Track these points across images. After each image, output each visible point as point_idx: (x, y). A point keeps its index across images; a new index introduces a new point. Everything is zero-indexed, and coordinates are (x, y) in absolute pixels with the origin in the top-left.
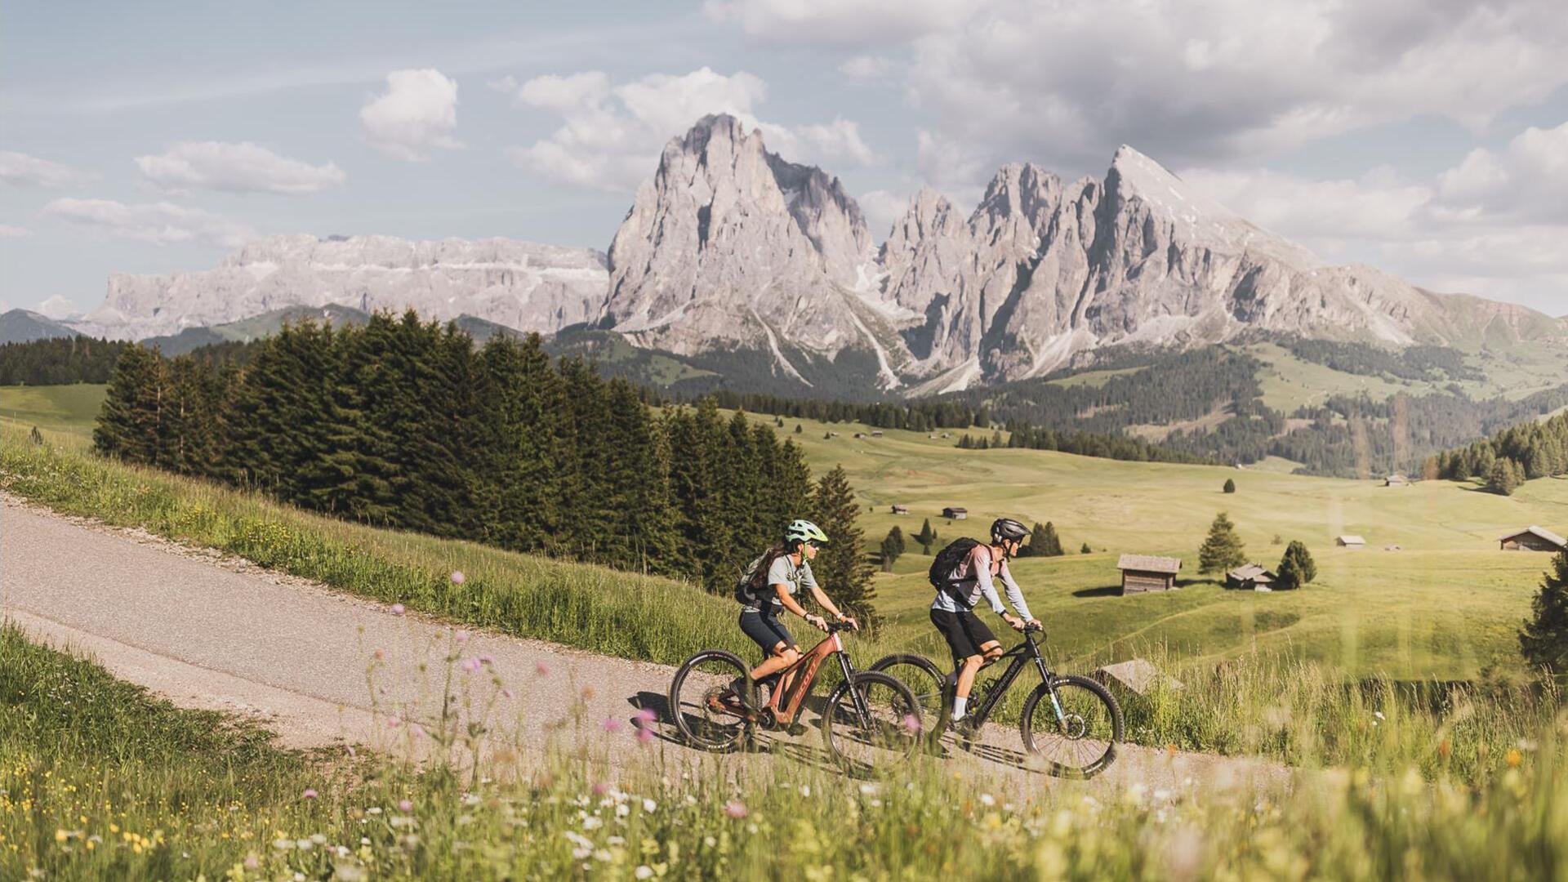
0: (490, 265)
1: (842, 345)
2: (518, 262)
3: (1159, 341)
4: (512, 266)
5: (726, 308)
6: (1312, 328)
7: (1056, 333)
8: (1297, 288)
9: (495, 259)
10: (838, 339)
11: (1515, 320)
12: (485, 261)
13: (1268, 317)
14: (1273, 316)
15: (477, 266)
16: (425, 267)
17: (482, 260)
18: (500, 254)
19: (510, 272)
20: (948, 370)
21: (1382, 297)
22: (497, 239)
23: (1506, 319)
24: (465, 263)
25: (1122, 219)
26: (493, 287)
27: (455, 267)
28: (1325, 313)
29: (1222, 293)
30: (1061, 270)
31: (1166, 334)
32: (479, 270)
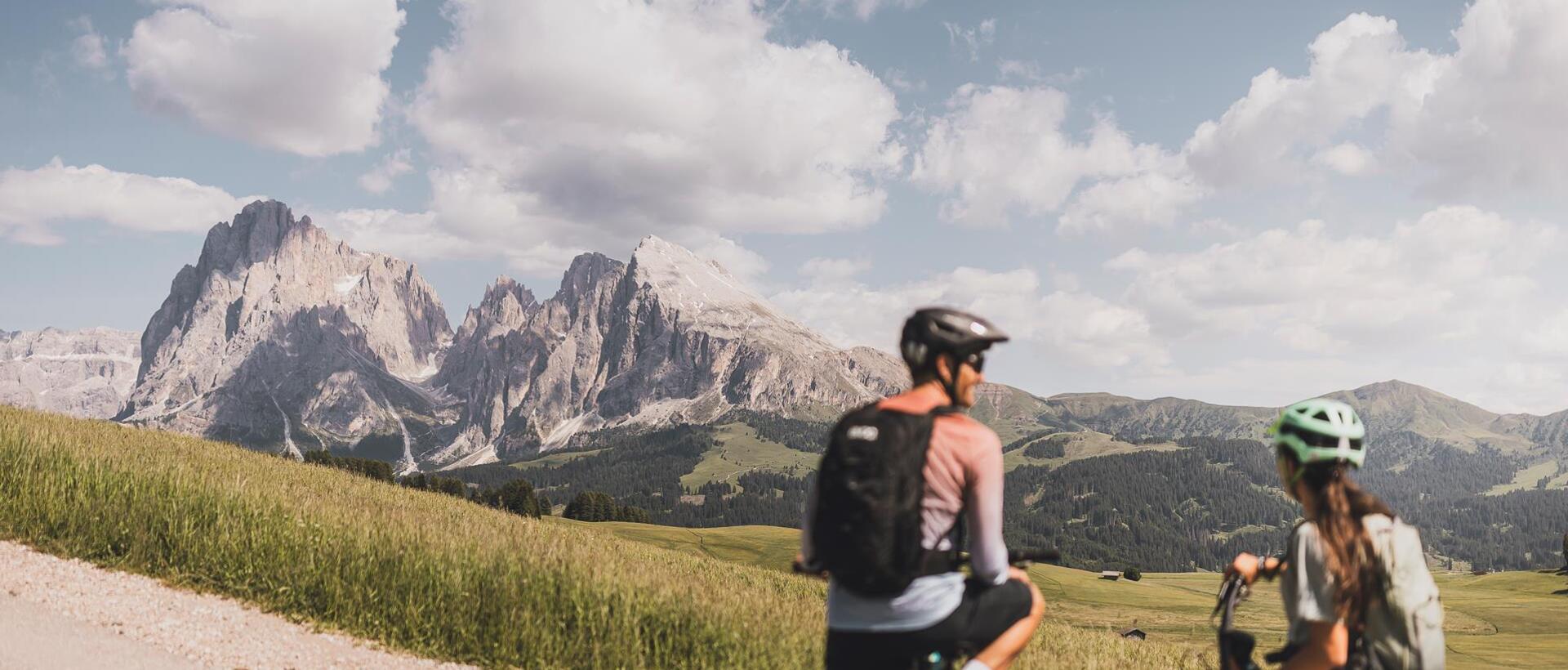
0: (91, 356)
1: (367, 432)
2: (123, 353)
3: (655, 422)
4: (114, 356)
5: (241, 395)
6: (794, 408)
7: (568, 417)
8: (785, 371)
9: (96, 350)
10: (364, 425)
11: (999, 399)
12: (85, 352)
13: (753, 399)
14: (759, 397)
15: (76, 356)
16: (19, 358)
17: (81, 350)
18: (102, 345)
19: (112, 364)
20: (467, 455)
21: (879, 379)
22: (100, 329)
23: (991, 399)
24: (63, 354)
25: (634, 305)
26: (92, 379)
27: (52, 358)
28: (815, 395)
29: (721, 376)
30: (578, 354)
31: (663, 416)
32: (77, 362)
